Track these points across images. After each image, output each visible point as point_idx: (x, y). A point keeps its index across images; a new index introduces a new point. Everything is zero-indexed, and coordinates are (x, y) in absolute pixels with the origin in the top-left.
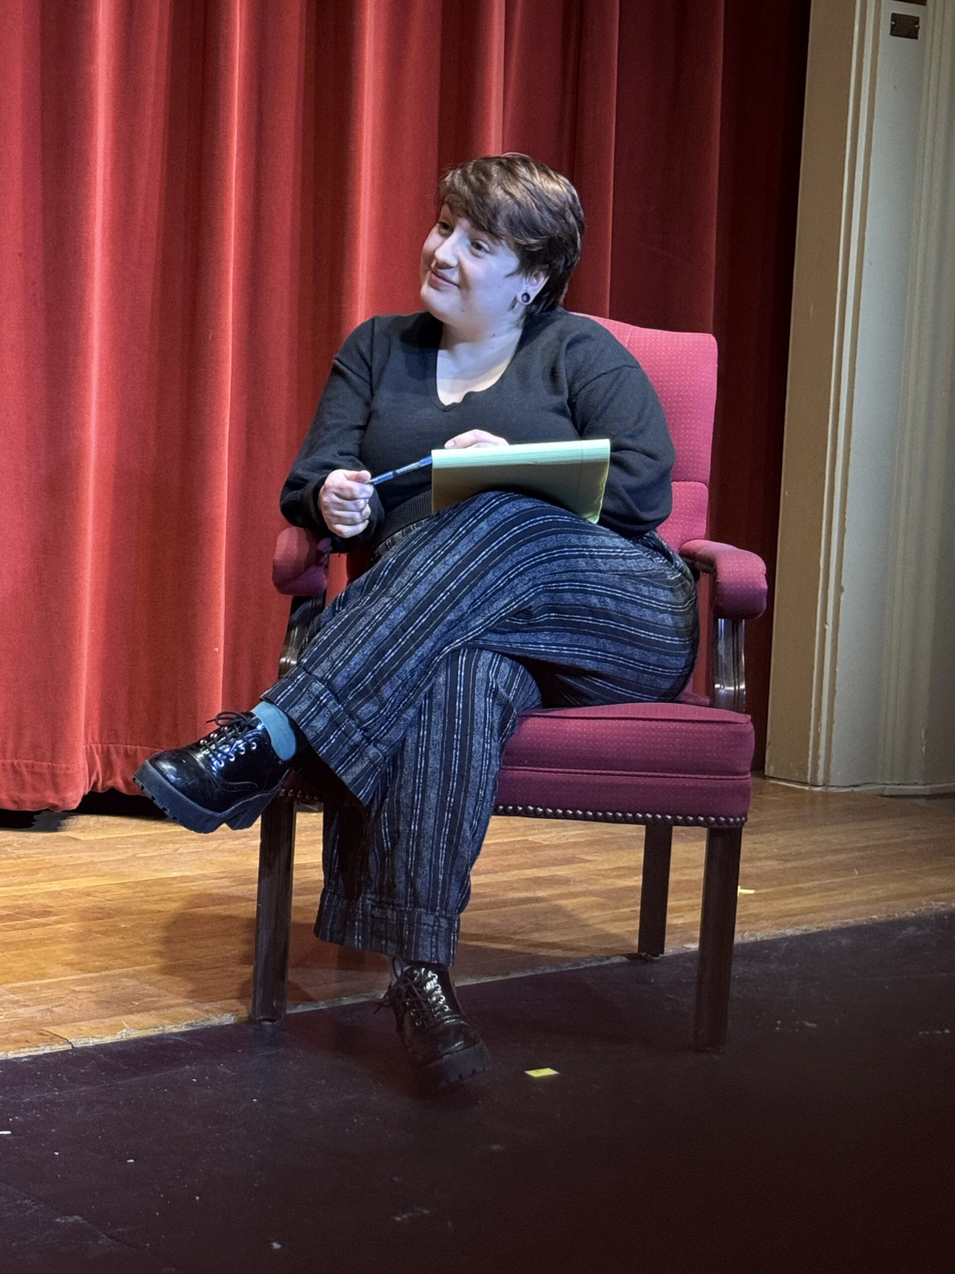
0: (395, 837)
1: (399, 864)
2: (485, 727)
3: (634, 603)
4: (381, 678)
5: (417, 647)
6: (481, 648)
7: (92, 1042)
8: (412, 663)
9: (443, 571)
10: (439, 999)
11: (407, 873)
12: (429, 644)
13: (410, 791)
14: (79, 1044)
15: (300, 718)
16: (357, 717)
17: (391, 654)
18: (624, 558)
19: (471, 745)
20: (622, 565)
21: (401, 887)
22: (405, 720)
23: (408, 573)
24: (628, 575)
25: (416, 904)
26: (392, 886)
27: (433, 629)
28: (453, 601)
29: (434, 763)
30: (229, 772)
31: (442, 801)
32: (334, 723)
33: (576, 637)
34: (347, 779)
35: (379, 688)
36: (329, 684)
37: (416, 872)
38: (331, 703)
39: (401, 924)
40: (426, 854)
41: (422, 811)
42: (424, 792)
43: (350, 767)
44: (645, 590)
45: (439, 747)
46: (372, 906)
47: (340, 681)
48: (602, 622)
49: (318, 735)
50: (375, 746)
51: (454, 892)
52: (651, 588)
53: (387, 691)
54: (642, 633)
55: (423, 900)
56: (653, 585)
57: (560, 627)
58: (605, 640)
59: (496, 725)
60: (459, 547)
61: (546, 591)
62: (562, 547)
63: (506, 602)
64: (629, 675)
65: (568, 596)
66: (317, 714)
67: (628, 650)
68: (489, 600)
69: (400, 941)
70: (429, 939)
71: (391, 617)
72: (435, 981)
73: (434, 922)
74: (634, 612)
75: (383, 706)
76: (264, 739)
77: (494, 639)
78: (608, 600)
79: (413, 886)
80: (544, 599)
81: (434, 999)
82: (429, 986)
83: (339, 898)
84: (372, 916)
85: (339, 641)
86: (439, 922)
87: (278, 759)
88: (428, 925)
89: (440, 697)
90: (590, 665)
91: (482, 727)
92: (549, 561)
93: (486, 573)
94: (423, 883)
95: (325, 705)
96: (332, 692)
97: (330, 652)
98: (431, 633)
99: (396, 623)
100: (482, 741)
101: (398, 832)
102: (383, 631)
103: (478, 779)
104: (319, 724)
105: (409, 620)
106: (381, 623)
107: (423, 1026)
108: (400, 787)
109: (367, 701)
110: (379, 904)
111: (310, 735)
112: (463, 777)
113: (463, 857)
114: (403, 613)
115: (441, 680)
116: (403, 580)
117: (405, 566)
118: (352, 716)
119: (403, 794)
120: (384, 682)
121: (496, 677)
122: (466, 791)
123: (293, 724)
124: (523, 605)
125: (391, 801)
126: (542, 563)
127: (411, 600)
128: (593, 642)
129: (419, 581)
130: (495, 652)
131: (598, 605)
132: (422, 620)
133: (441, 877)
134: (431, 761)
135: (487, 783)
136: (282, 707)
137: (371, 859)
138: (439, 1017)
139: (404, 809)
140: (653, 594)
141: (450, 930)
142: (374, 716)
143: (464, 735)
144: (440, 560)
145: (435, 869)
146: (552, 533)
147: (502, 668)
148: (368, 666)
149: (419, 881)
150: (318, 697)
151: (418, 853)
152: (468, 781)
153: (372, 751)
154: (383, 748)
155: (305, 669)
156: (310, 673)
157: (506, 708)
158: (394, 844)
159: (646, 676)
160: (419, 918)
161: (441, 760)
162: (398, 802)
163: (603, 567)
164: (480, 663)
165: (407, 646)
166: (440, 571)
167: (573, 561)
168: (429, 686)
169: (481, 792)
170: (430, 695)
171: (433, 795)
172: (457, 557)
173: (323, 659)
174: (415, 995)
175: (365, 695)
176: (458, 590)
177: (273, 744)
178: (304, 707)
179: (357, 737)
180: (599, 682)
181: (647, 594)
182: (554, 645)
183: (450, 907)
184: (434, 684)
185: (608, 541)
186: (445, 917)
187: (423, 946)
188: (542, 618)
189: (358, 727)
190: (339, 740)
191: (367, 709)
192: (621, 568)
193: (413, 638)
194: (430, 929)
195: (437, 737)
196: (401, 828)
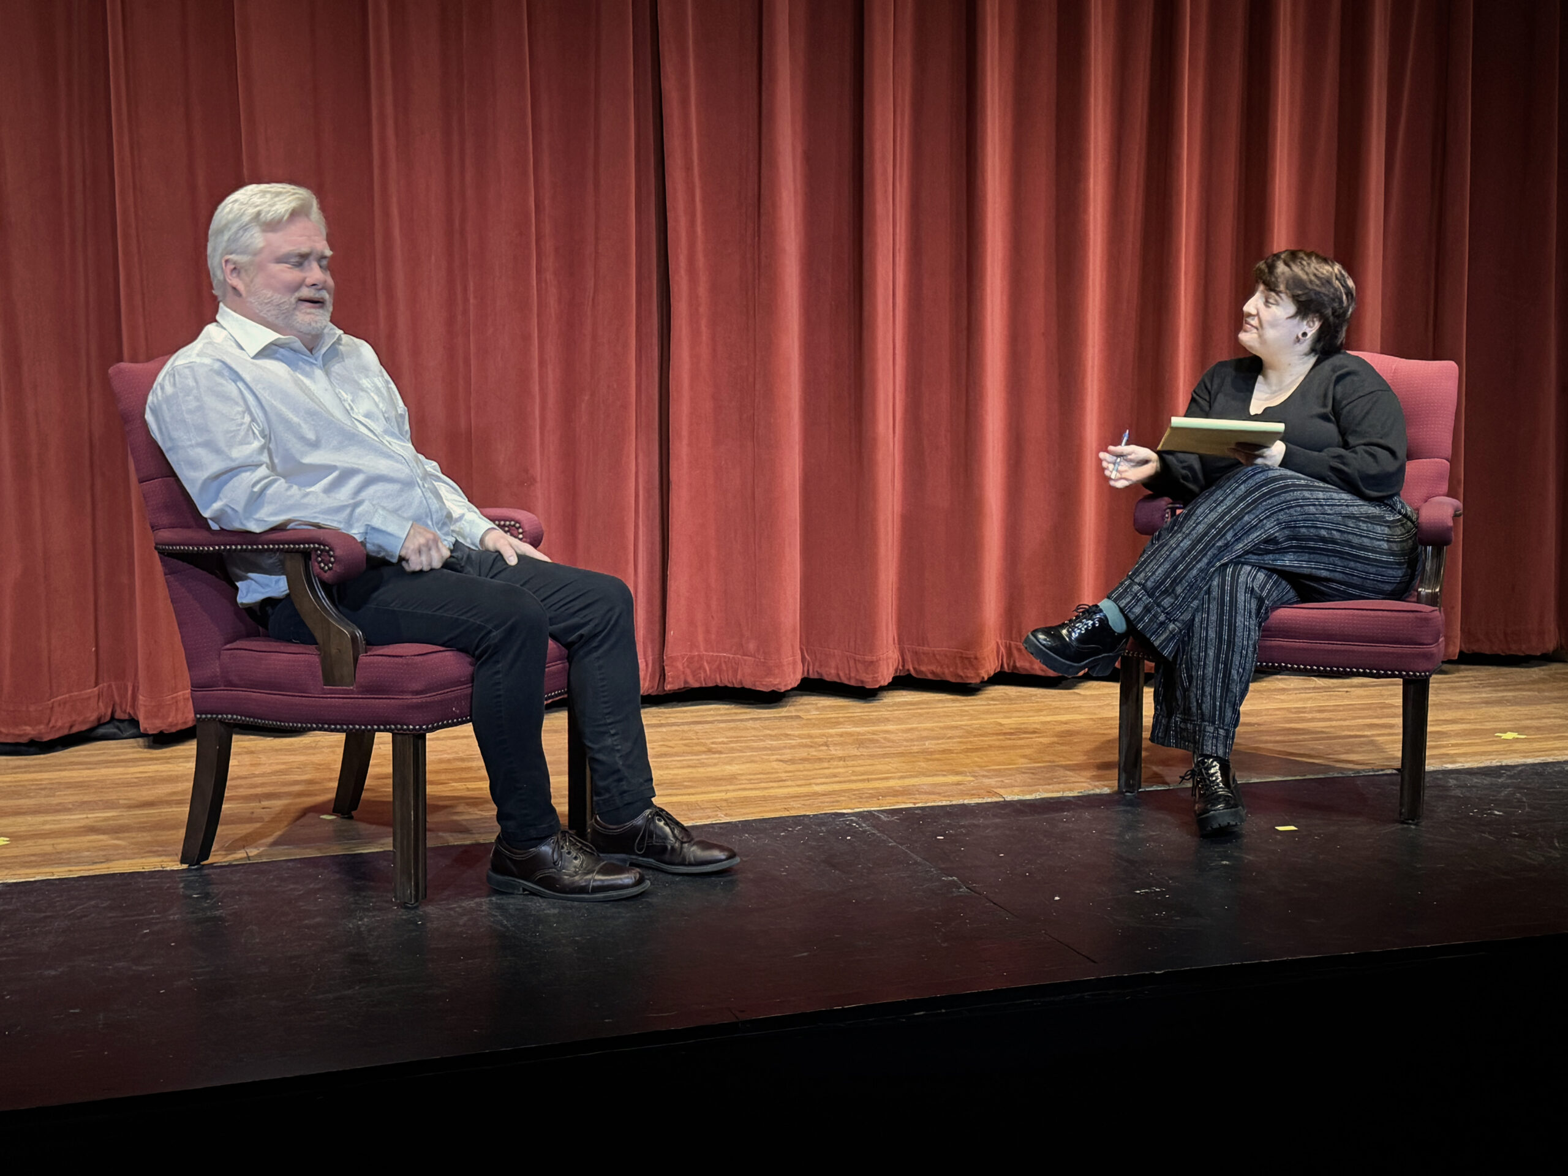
0: (1190, 678)
1: (1192, 695)
2: (1245, 612)
3: (1355, 534)
4: (1175, 582)
5: (1197, 563)
6: (1244, 564)
7: (1016, 798)
8: (1195, 572)
9: (1214, 516)
10: (1217, 779)
11: (1197, 701)
12: (1205, 560)
13: (1197, 651)
14: (1009, 798)
15: (1125, 607)
16: (1162, 606)
17: (1181, 567)
18: (1347, 506)
19: (1235, 622)
20: (1345, 511)
21: (1194, 709)
22: (1192, 607)
23: (1194, 518)
24: (1351, 517)
25: (1203, 720)
26: (1190, 708)
27: (1207, 552)
28: (1221, 534)
29: (1212, 634)
30: (1082, 639)
31: (1217, 657)
32: (1147, 609)
33: (1312, 556)
34: (1157, 643)
35: (1175, 588)
36: (1143, 586)
37: (1202, 700)
38: (1145, 598)
39: (1195, 732)
40: (1208, 689)
41: (1205, 663)
42: (1206, 651)
43: (1159, 636)
44: (1363, 526)
45: (1215, 624)
46: (1181, 722)
47: (1149, 584)
48: (1330, 546)
49: (1137, 617)
50: (1174, 623)
51: (1229, 713)
52: (1369, 525)
53: (1179, 590)
54: (1362, 553)
55: (1207, 718)
56: (1371, 523)
57: (1300, 550)
58: (1334, 558)
59: (1253, 611)
60: (1225, 502)
61: (1288, 527)
62: (1298, 499)
63: (1258, 534)
64: (1356, 581)
65: (1303, 530)
66: (1136, 604)
67: (1352, 564)
68: (1247, 533)
69: (1195, 742)
70: (1210, 741)
71: (1182, 545)
72: (1217, 767)
73: (1214, 731)
74: (1356, 540)
75: (1177, 599)
76: (1104, 621)
77: (1253, 558)
78: (1334, 532)
79: (1201, 709)
80: (1287, 532)
81: (1214, 778)
82: (1212, 771)
83: (1163, 717)
84: (1180, 727)
85: (1151, 561)
86: (1218, 731)
87: (1115, 632)
88: (1210, 732)
89: (1215, 593)
90: (1324, 574)
91: (1242, 612)
92: (1288, 508)
93: (1243, 517)
94: (1206, 707)
95: (1141, 599)
96: (1146, 591)
97: (1145, 568)
98: (1206, 554)
99: (1184, 549)
100: (1243, 620)
101: (1192, 676)
102: (1176, 553)
103: (1241, 644)
104: (1138, 610)
105: (1193, 547)
106: (1175, 549)
107: (1205, 793)
108: (1192, 649)
109: (1168, 596)
110: (1184, 721)
111: (1132, 617)
112: (1231, 643)
113: (1232, 692)
114: (1189, 542)
115: (1215, 583)
116: (1191, 522)
117: (1192, 514)
118: (1159, 605)
119: (1193, 653)
120: (1177, 585)
121: (1253, 581)
122: (1233, 651)
123: (1122, 610)
124: (1269, 536)
125: (1187, 657)
126: (1282, 510)
127: (1194, 534)
128: (1326, 559)
129: (1200, 523)
130: (1253, 566)
131: (1327, 536)
132: (1200, 547)
133: (1218, 704)
134: (1210, 632)
135: (1248, 646)
136: (1115, 601)
137: (1178, 694)
138: (1216, 789)
139: (1195, 663)
140: (1371, 529)
141: (1227, 737)
142: (1172, 604)
143: (1230, 616)
144: (1213, 510)
145: (1214, 698)
146: (1291, 491)
147: (1258, 576)
148: (1167, 574)
149: (1204, 706)
150: (1136, 594)
151: (1203, 688)
152: (1234, 645)
153: (1171, 626)
154: (1178, 624)
155: (1131, 579)
156: (1133, 581)
157: (1261, 601)
158: (1190, 683)
159: (1369, 581)
160: (1205, 726)
161: (1216, 632)
162: (1191, 657)
163: (1329, 512)
164: (1242, 572)
165: (1190, 563)
166: (1213, 516)
167: (1306, 508)
168: (1207, 586)
169: (1244, 652)
170: (1208, 592)
171: (1211, 653)
172: (1224, 507)
173: (1141, 571)
174: (1203, 775)
175: (1166, 592)
176: (1224, 527)
177: (1110, 623)
178: (1128, 600)
179: (1162, 618)
180: (1334, 586)
181: (1365, 528)
182: (1296, 561)
183: (1226, 722)
184: (1210, 585)
185: (1335, 495)
186: (1223, 728)
187: (1206, 745)
188: (1285, 545)
189: (1162, 612)
190: (1151, 620)
191: (1167, 602)
192: (1344, 512)
193: (1195, 557)
194: (1211, 735)
195: (1213, 618)
196: (1193, 673)
